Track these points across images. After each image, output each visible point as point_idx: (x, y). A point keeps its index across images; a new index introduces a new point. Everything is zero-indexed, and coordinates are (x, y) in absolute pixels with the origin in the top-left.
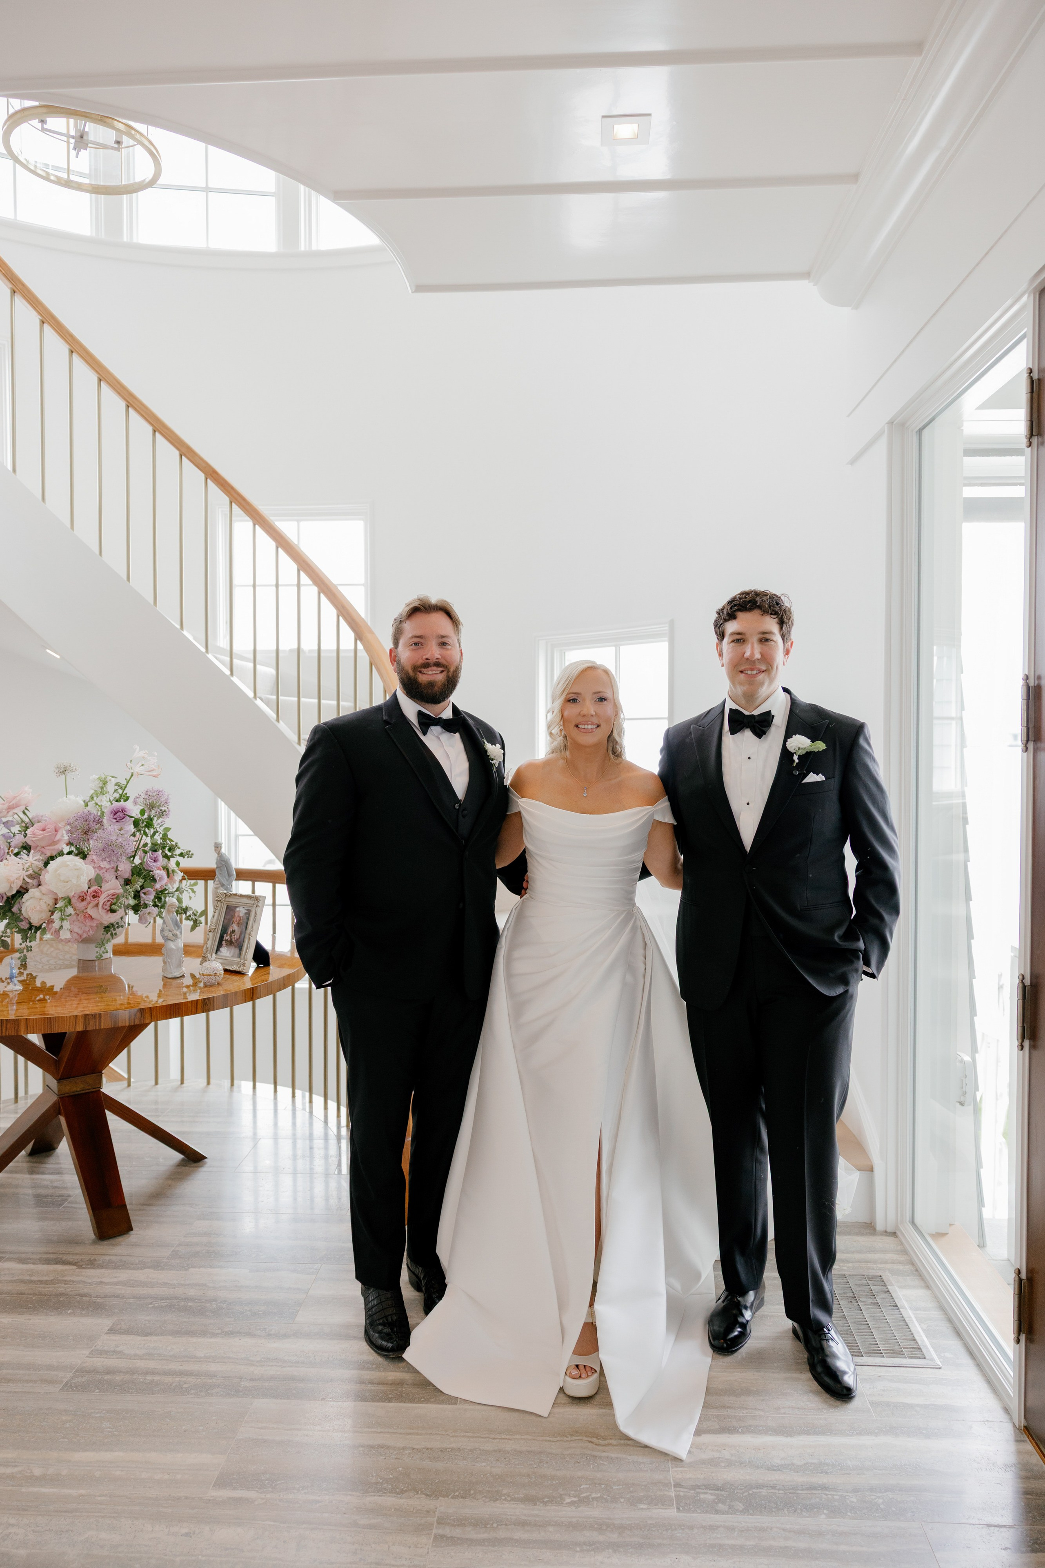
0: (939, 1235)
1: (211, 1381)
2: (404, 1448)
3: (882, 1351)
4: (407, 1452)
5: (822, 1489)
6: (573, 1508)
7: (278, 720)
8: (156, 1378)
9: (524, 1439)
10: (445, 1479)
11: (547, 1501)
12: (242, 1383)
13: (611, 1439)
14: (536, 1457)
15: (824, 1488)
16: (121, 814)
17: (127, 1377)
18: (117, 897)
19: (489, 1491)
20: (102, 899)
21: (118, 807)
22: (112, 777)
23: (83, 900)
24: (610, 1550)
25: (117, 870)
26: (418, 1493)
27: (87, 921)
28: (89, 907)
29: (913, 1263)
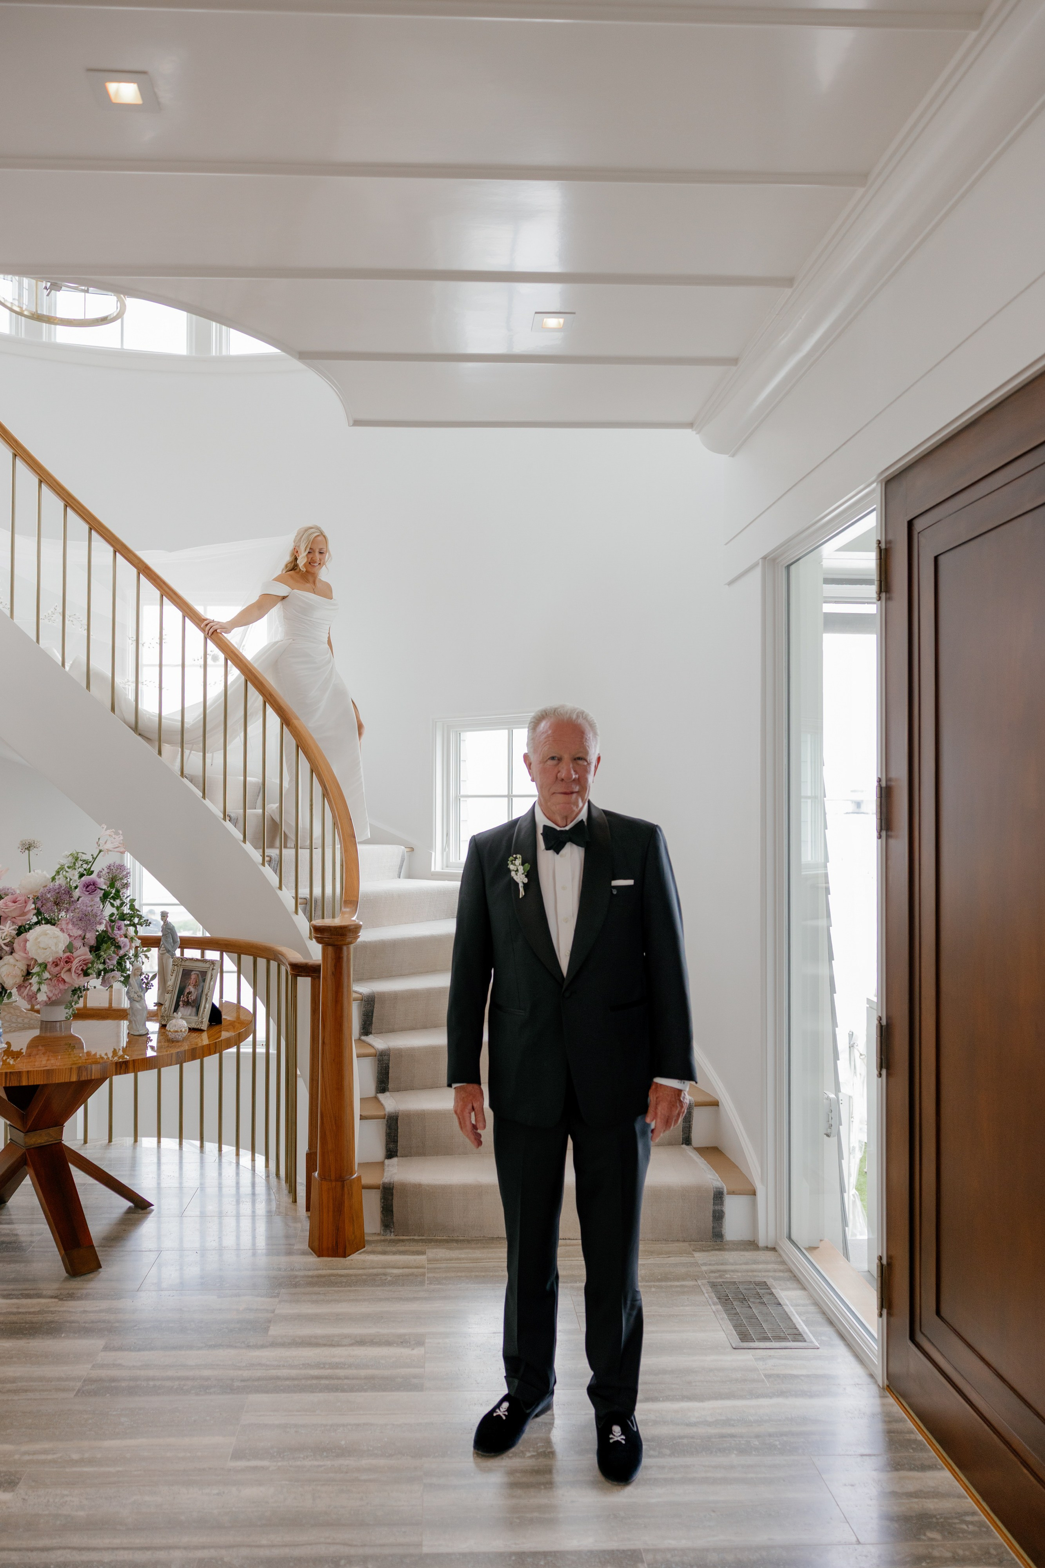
0: (812, 1249)
1: (207, 1383)
2: (386, 1425)
3: (769, 1338)
4: (389, 1427)
5: (731, 1437)
6: (534, 1459)
8: (158, 1383)
10: (424, 1444)
12: (235, 1384)
16: (95, 886)
17: (132, 1383)
18: (85, 962)
20: (75, 964)
21: (89, 881)
22: (80, 853)
23: (57, 965)
25: (84, 938)
27: (60, 984)
28: (63, 972)
29: (791, 1272)
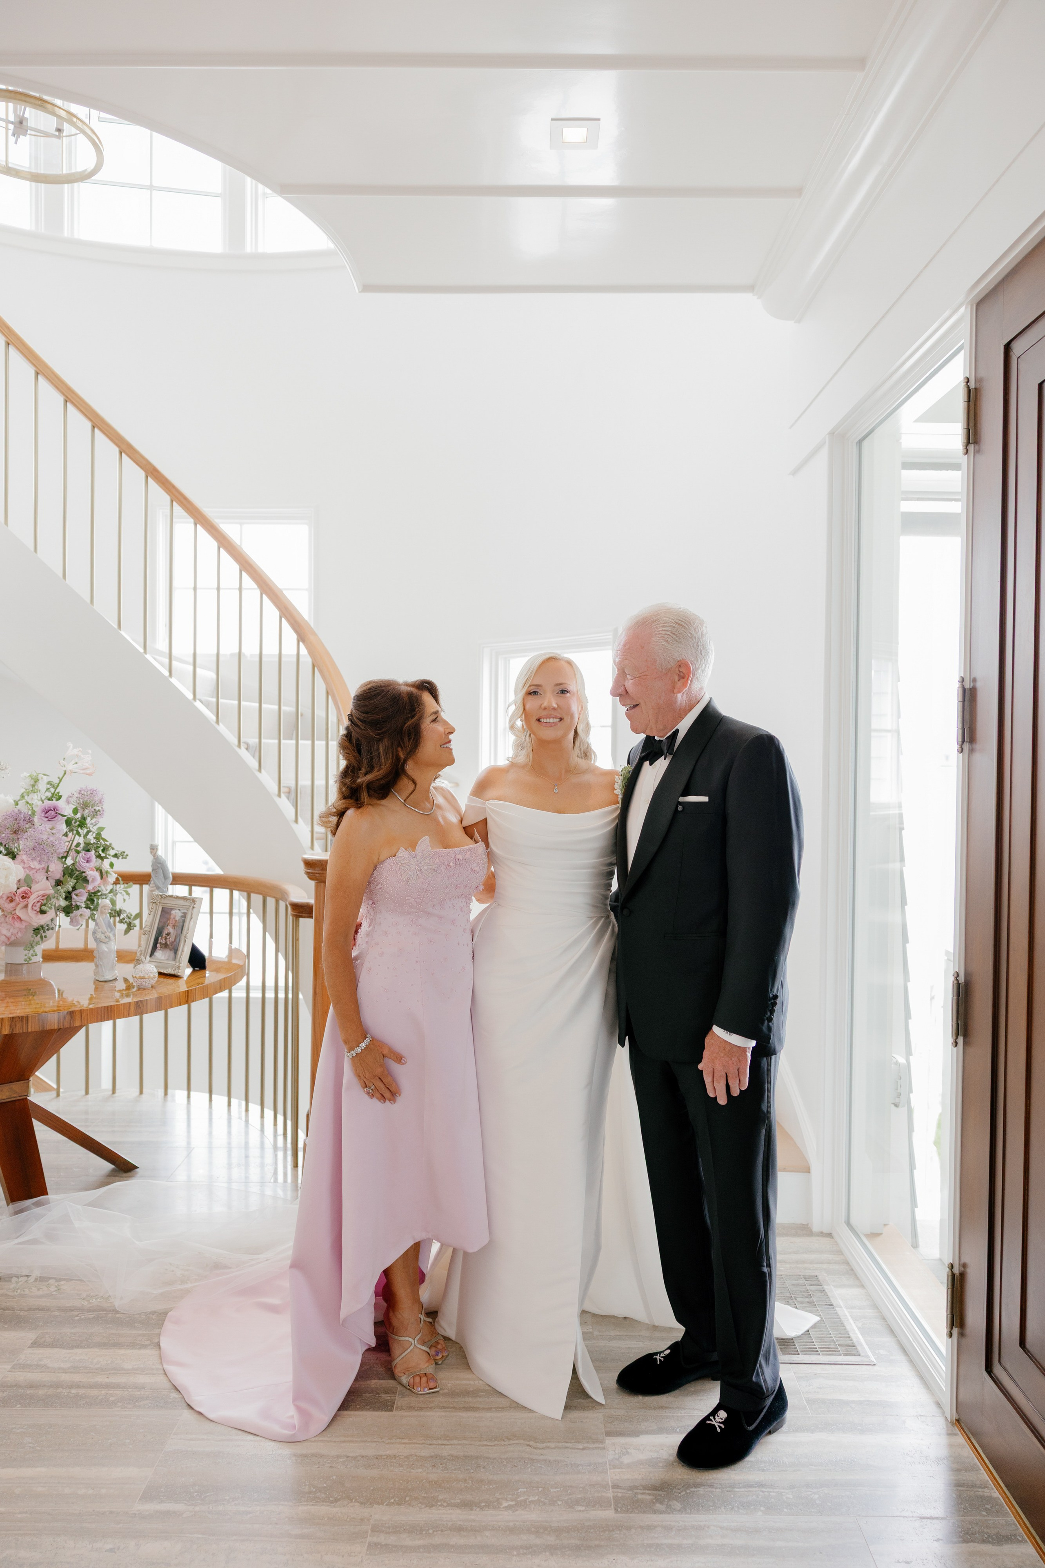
0: (874, 1235)
1: (139, 1393)
2: (339, 1457)
3: (818, 1349)
4: (342, 1460)
5: (759, 1486)
6: (510, 1512)
7: (217, 722)
8: (81, 1391)
9: (461, 1444)
10: (380, 1486)
11: (484, 1505)
12: (171, 1395)
13: (548, 1442)
14: (473, 1462)
15: (761, 1485)
16: (53, 813)
17: (51, 1391)
18: (48, 898)
19: (424, 1497)
20: (32, 900)
21: (49, 806)
22: (44, 775)
23: (11, 901)
24: (547, 1553)
25: (47, 871)
26: (352, 1501)
27: (15, 923)
28: (18, 908)
29: (848, 1264)
